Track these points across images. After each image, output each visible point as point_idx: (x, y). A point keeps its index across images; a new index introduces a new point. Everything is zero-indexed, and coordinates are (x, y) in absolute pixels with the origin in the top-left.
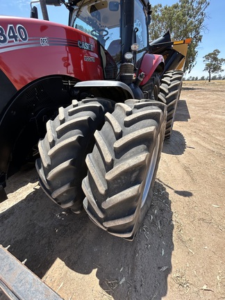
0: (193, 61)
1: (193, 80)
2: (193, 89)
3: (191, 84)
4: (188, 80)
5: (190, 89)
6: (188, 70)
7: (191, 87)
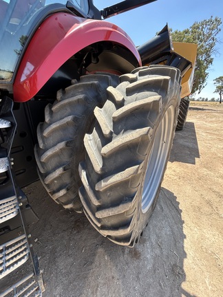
0: (203, 82)
1: (203, 100)
2: (203, 110)
3: (200, 105)
4: (198, 100)
5: (200, 109)
6: (198, 91)
7: (201, 107)
